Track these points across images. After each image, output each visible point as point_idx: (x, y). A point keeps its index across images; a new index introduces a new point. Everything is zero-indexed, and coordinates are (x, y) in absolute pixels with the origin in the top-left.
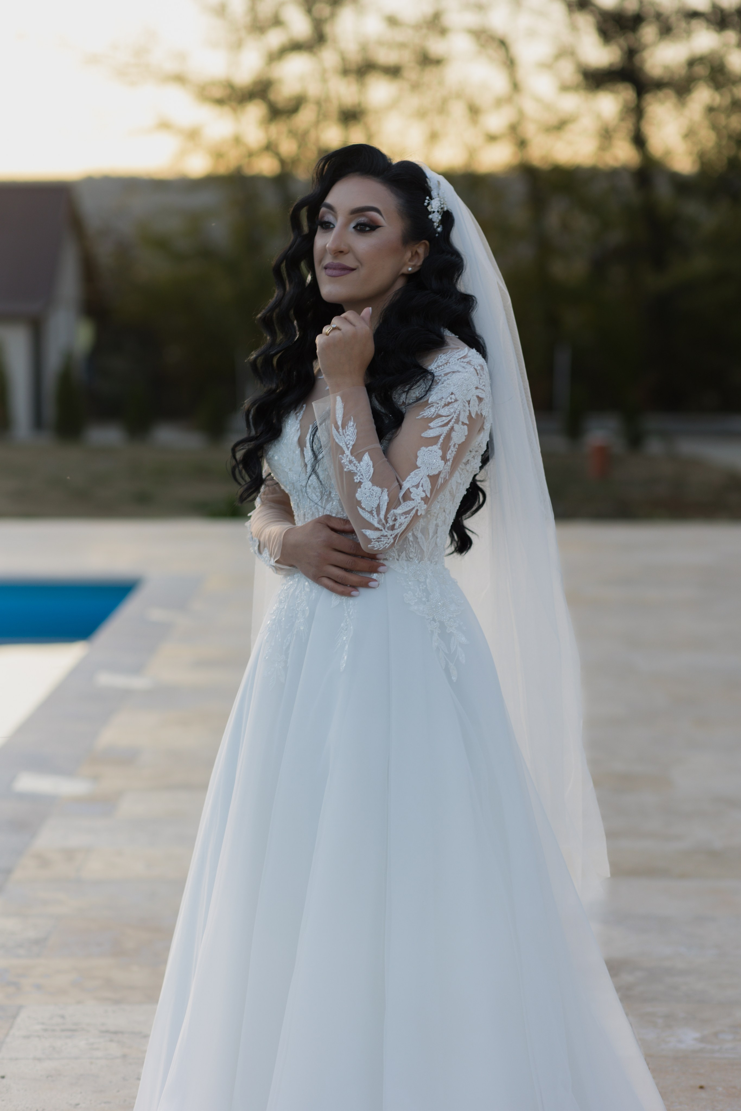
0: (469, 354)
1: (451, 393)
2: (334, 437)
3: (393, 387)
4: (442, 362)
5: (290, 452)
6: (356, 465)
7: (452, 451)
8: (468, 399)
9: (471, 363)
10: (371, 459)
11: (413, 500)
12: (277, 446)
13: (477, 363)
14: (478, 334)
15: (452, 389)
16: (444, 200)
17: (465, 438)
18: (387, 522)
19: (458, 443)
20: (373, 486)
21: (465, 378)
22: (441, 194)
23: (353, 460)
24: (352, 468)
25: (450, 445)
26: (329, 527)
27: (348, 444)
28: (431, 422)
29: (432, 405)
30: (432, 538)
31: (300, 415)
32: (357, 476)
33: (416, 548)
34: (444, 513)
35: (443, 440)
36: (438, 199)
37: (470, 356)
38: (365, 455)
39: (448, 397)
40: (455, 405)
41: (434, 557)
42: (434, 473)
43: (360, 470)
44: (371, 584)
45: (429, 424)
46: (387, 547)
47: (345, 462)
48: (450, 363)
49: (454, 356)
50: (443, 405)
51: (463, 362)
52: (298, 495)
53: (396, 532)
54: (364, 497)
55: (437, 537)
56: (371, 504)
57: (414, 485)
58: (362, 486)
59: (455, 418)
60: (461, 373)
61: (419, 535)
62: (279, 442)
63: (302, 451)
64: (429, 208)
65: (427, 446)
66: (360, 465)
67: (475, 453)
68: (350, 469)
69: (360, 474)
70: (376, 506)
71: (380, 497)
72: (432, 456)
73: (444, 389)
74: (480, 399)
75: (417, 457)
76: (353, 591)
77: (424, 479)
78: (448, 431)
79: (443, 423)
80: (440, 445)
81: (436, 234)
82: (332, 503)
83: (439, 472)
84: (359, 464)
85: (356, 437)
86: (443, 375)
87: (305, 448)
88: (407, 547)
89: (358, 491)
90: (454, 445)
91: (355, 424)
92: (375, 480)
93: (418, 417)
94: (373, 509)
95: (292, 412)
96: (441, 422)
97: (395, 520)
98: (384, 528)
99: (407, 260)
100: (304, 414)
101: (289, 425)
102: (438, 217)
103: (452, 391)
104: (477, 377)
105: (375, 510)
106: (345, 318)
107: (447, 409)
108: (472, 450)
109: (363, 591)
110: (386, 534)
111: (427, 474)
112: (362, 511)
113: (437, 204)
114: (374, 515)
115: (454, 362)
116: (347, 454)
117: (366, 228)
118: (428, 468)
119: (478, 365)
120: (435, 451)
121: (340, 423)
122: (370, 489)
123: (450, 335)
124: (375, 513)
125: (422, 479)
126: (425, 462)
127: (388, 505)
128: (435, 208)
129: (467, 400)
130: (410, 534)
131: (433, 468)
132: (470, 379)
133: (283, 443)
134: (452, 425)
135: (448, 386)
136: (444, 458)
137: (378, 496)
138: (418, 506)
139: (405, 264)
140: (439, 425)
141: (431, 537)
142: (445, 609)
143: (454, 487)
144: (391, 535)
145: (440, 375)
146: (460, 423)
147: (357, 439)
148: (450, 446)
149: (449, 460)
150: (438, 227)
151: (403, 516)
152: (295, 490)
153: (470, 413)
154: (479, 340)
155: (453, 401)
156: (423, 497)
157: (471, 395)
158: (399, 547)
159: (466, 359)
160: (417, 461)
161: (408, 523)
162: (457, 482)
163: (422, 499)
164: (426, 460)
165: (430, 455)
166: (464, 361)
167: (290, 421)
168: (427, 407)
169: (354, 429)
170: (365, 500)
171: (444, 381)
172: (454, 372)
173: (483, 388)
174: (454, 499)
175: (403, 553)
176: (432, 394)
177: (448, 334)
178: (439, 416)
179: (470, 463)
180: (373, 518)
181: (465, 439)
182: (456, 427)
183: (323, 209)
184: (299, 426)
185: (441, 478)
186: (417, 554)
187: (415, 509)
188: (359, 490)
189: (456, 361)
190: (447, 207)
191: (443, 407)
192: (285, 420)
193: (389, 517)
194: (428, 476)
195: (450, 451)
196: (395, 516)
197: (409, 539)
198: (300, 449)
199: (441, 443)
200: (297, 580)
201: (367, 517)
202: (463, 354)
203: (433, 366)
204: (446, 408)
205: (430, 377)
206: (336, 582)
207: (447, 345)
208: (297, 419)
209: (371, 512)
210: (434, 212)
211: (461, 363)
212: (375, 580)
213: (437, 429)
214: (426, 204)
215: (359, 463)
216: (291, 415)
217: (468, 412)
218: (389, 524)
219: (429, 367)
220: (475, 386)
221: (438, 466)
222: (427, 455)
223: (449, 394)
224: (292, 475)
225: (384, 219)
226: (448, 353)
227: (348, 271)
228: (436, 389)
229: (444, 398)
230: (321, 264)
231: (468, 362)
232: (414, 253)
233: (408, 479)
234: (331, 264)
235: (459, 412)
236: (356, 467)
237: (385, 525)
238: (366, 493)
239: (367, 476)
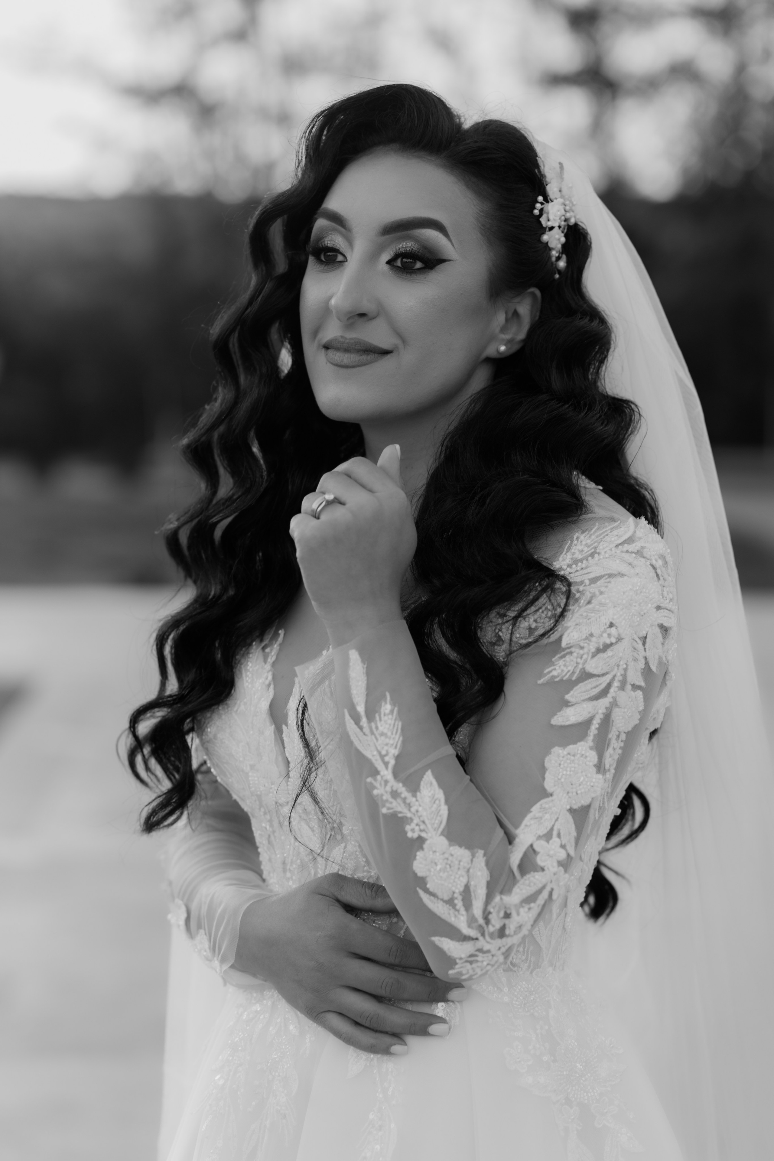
0: (639, 534)
1: (608, 624)
2: (352, 738)
4: (583, 551)
5: (251, 732)
6: (407, 800)
7: (614, 749)
8: (644, 633)
9: (645, 555)
10: (440, 785)
11: (543, 869)
12: (223, 717)
13: (655, 553)
14: (642, 482)
15: (610, 615)
16: (571, 201)
17: (639, 717)
18: (487, 921)
19: (626, 731)
20: (449, 845)
21: (635, 589)
22: (565, 191)
23: (398, 790)
24: (398, 806)
25: (611, 736)
26: (338, 901)
27: (385, 755)
28: (567, 690)
29: (568, 650)
31: (273, 654)
32: (413, 826)
35: (598, 729)
36: (560, 200)
38: (425, 776)
39: (603, 632)
40: (618, 649)
42: (582, 802)
43: (417, 811)
44: (434, 1028)
45: (568, 697)
47: (383, 795)
48: (598, 554)
49: (607, 539)
50: (593, 650)
51: (627, 551)
52: (270, 821)
53: (507, 941)
54: (432, 870)
56: (450, 885)
57: (541, 834)
58: (425, 846)
59: (619, 677)
60: (626, 578)
62: (229, 707)
63: (279, 731)
64: (542, 220)
65: (564, 745)
66: (416, 800)
68: (395, 810)
69: (418, 820)
70: (462, 889)
71: (469, 869)
72: (576, 766)
73: (593, 615)
74: (665, 631)
75: (543, 770)
76: (395, 1045)
77: (562, 819)
78: (605, 707)
79: (595, 691)
80: (593, 740)
81: (555, 274)
82: (345, 847)
83: (592, 798)
84: (413, 799)
85: (400, 739)
86: (589, 583)
87: (284, 726)
89: (417, 857)
90: (618, 736)
91: (396, 708)
92: (454, 833)
93: (540, 679)
94: (456, 895)
95: (254, 643)
96: (592, 689)
97: (507, 916)
98: (483, 936)
99: (497, 330)
100: (280, 650)
101: (248, 673)
102: (559, 239)
103: (611, 620)
105: (460, 898)
107: (600, 661)
109: (413, 1041)
110: (486, 947)
111: (568, 807)
112: (429, 899)
113: (558, 211)
114: (457, 907)
115: (608, 551)
116: (384, 777)
117: (415, 263)
118: (568, 793)
119: (656, 557)
120: (583, 755)
121: (361, 708)
122: (443, 853)
124: (459, 903)
125: (557, 820)
126: (563, 780)
127: (487, 886)
128: (554, 220)
129: (640, 636)
131: (579, 792)
132: (644, 590)
133: (237, 711)
134: (614, 694)
135: (600, 607)
136: (599, 767)
137: (465, 869)
138: (552, 883)
139: (492, 338)
140: (584, 698)
144: (499, 949)
145: (582, 582)
146: (629, 687)
147: (403, 743)
148: (610, 740)
149: (607, 769)
150: (558, 258)
151: (523, 906)
152: (262, 810)
153: (647, 663)
154: (643, 495)
155: (613, 640)
156: (560, 858)
157: (649, 625)
159: (634, 545)
160: (544, 779)
161: (533, 921)
163: (560, 864)
164: (563, 777)
165: (573, 765)
166: (631, 551)
167: (250, 664)
168: (559, 655)
169: (395, 720)
170: (434, 877)
171: (592, 598)
172: (610, 576)
173: (670, 605)
176: (567, 628)
177: (582, 482)
178: (586, 676)
180: (456, 912)
181: (639, 720)
182: (622, 696)
183: (321, 223)
184: (270, 677)
187: (548, 888)
188: (420, 854)
189: (612, 548)
190: (575, 217)
191: (594, 655)
192: (239, 661)
193: (492, 910)
194: (571, 811)
195: (610, 750)
196: (506, 909)
198: (273, 726)
199: (594, 735)
200: (270, 1003)
201: (442, 911)
202: (625, 533)
203: (564, 560)
204: (599, 658)
206: (357, 1024)
208: (265, 661)
209: (450, 902)
210: (551, 228)
211: (623, 554)
213: (582, 706)
214: (536, 212)
215: (415, 795)
216: (252, 651)
217: (643, 661)
218: (493, 926)
219: (555, 563)
220: (655, 605)
221: (589, 787)
222: (566, 765)
223: (606, 627)
224: (256, 779)
225: (453, 246)
226: (593, 530)
227: (376, 355)
228: (576, 615)
229: (595, 635)
230: (317, 339)
231: (638, 551)
232: (510, 314)
233: (527, 821)
234: (340, 339)
235: (626, 664)
236: (410, 806)
237: (484, 929)
238: (436, 861)
239: (436, 825)
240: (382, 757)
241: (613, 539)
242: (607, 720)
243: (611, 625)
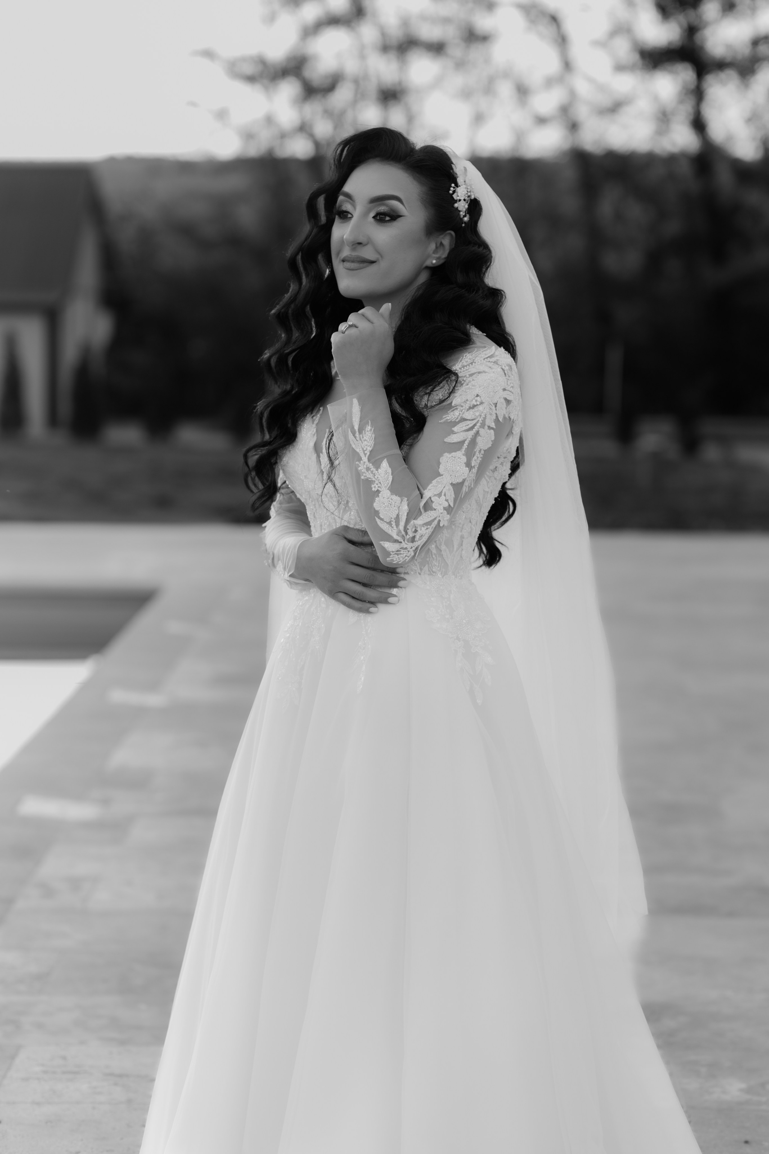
0: (497, 353)
1: (476, 395)
2: (351, 443)
3: (414, 388)
4: (467, 361)
5: (305, 459)
6: (374, 472)
7: (478, 458)
8: (495, 401)
9: (499, 363)
10: (390, 466)
11: (435, 510)
12: (291, 452)
13: (505, 363)
14: (508, 332)
15: (477, 391)
16: (471, 187)
17: (492, 443)
18: (407, 533)
19: (484, 449)
20: (391, 495)
21: (491, 379)
22: (467, 181)
23: (370, 467)
24: (369, 475)
25: (475, 450)
26: (346, 538)
27: (365, 450)
28: (454, 426)
29: (456, 407)
30: (457, 551)
31: (317, 419)
32: (375, 485)
33: (439, 561)
34: (470, 524)
35: (468, 446)
36: (465, 186)
37: (497, 356)
38: (383, 461)
39: (473, 399)
40: (481, 408)
41: (459, 571)
42: (458, 480)
43: (378, 478)
44: (391, 600)
45: (453, 429)
46: (407, 561)
47: (362, 469)
48: (475, 363)
49: (480, 355)
50: (468, 408)
51: (489, 361)
52: (315, 505)
53: (416, 544)
54: (382, 506)
55: (462, 549)
56: (390, 514)
57: (436, 494)
58: (380, 495)
59: (481, 421)
60: (487, 374)
61: (443, 547)
62: (294, 447)
63: (318, 456)
64: (455, 196)
65: (450, 453)
67: (503, 459)
68: (368, 476)
69: (378, 482)
70: (395, 516)
71: (399, 507)
72: (456, 462)
73: (468, 390)
74: (508, 402)
75: (439, 464)
76: (372, 607)
77: (447, 488)
78: (472, 436)
79: (468, 427)
80: (465, 451)
81: (463, 224)
82: (350, 513)
83: (463, 479)
84: (377, 472)
85: (374, 443)
86: (468, 376)
87: (321, 454)
88: (430, 560)
89: (376, 501)
90: (480, 451)
91: (373, 429)
92: (394, 489)
93: (441, 420)
94: (392, 519)
95: (308, 415)
96: (466, 426)
97: (416, 531)
98: (404, 541)
99: (432, 252)
100: (320, 417)
101: (304, 429)
102: (464, 206)
103: (477, 393)
104: (505, 378)
105: (394, 521)
106: (363, 315)
107: (471, 413)
108: (500, 456)
109: (382, 607)
110: (405, 546)
111: (451, 482)
112: (380, 522)
113: (463, 191)
114: (393, 526)
115: (480, 362)
116: (364, 461)
117: (385, 217)
118: (451, 475)
119: (505, 365)
120: (459, 458)
121: (356, 428)
122: (388, 498)
123: (477, 333)
124: (394, 524)
125: (444, 487)
126: (448, 469)
127: (407, 515)
128: (461, 196)
129: (494, 403)
130: (433, 546)
131: (456, 475)
132: (497, 380)
133: (298, 448)
134: (477, 429)
135: (473, 387)
136: (468, 465)
137: (397, 506)
138: (440, 516)
139: (428, 256)
140: (463, 430)
141: (455, 549)
142: (470, 627)
143: (481, 497)
144: (412, 548)
145: (465, 376)
146: (486, 427)
147: (374, 445)
148: (475, 452)
149: (474, 467)
150: (465, 216)
151: (424, 527)
152: (311, 499)
153: (497, 417)
154: (508, 339)
155: (478, 403)
156: (445, 506)
157: (498, 397)
158: (421, 560)
159: (493, 359)
160: (439, 468)
161: (429, 535)
162: (484, 490)
163: (445, 509)
164: (449, 467)
165: (454, 462)
166: (491, 361)
167: (306, 425)
168: (451, 410)
169: (372, 434)
170: (383, 510)
171: (468, 383)
172: (479, 373)
173: (511, 389)
174: (481, 509)
175: (425, 567)
176: (456, 396)
177: (474, 331)
178: (464, 420)
179: (497, 470)
180: (392, 529)
181: (492, 445)
182: (482, 432)
183: (341, 198)
184: (315, 431)
185: (466, 486)
186: (441, 567)
187: (437, 519)
188: (377, 499)
189: (482, 360)
190: (474, 195)
191: (468, 410)
192: (300, 424)
193: (409, 528)
194: (452, 484)
195: (475, 458)
196: (416, 527)
197: (431, 552)
198: (316, 454)
199: (466, 448)
200: (313, 595)
201: (386, 528)
202: (489, 353)
203: (458, 366)
204: (471, 411)
205: (454, 378)
206: (353, 598)
207: (473, 343)
208: (313, 423)
209: (390, 523)
210: (460, 200)
211: (487, 363)
212: (395, 596)
213: (462, 433)
214: (451, 192)
215: (377, 470)
216: (307, 419)
217: (495, 415)
218: (409, 535)
219: (453, 367)
220: (502, 388)
221: (462, 473)
222: (450, 462)
223: (474, 397)
224: (307, 483)
225: (405, 208)
226: (474, 352)
227: (368, 264)
228: (460, 391)
229: (469, 400)
230: (339, 257)
231: (495, 362)
232: (438, 245)
233: (429, 487)
234: (349, 256)
235: (485, 415)
236: (375, 475)
237: (405, 537)
238: (384, 502)
239: (386, 485)
240: (364, 451)
241: (482, 356)
242: (473, 442)
243: (477, 396)
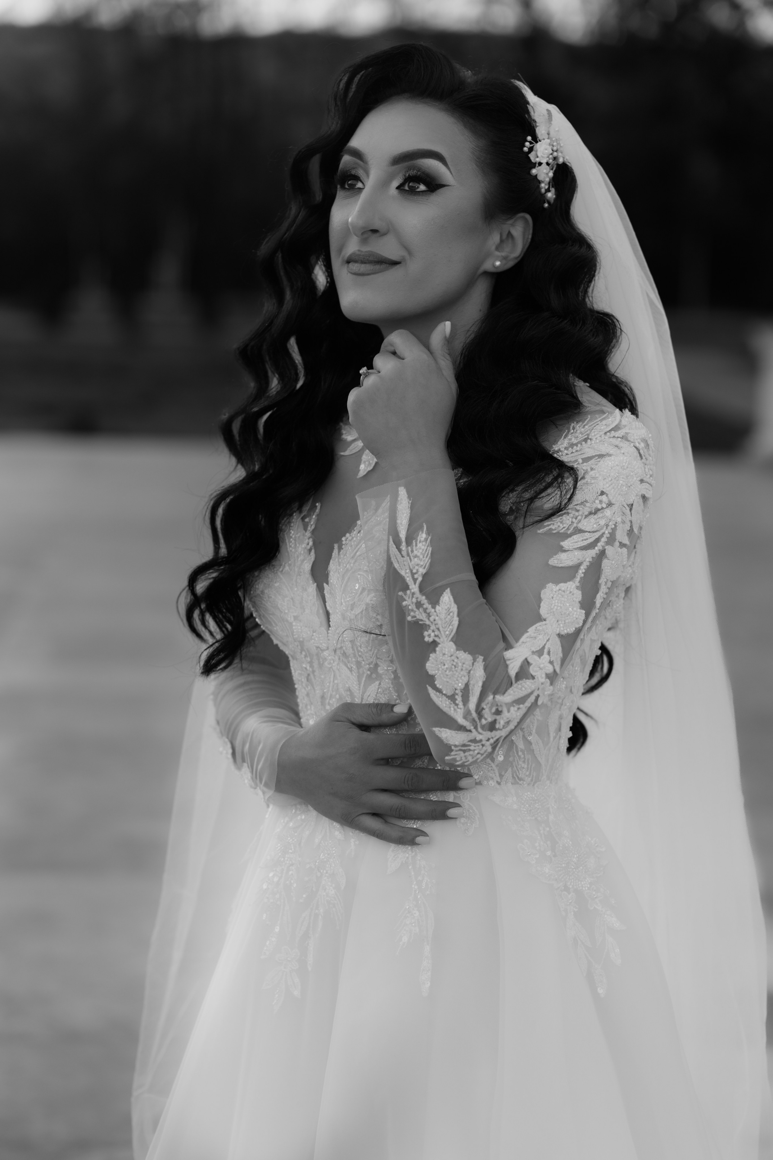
0: (624, 422)
2: (392, 559)
4: (578, 437)
6: (428, 611)
7: (603, 593)
8: (630, 501)
10: (456, 602)
11: (534, 678)
13: (638, 437)
15: (601, 486)
17: (622, 569)
18: (480, 715)
19: (612, 580)
20: (457, 650)
21: (621, 465)
23: (422, 603)
24: (420, 615)
26: (352, 723)
27: (416, 573)
28: (563, 541)
30: (553, 741)
32: (430, 631)
35: (585, 573)
36: (549, 141)
37: (625, 426)
38: (444, 593)
40: (608, 513)
42: (569, 631)
43: (435, 620)
45: (561, 545)
46: (477, 761)
47: (409, 605)
48: (591, 439)
49: (597, 428)
50: (586, 513)
53: (495, 734)
54: (441, 669)
56: (453, 683)
57: (535, 651)
58: (437, 649)
59: (608, 534)
60: (613, 457)
61: (534, 738)
62: (274, 567)
64: (532, 156)
65: (556, 583)
66: (435, 611)
68: (418, 617)
69: (435, 628)
70: (462, 687)
71: (470, 671)
72: (566, 599)
73: (586, 487)
74: (646, 501)
75: (539, 600)
77: (552, 641)
78: (593, 557)
79: (585, 544)
80: (580, 581)
84: (433, 610)
85: (430, 561)
87: (325, 585)
89: (430, 658)
90: (606, 583)
91: (430, 538)
93: (540, 530)
94: (457, 692)
95: (294, 514)
96: (581, 541)
97: (498, 712)
98: (475, 728)
99: (494, 247)
103: (601, 490)
105: (460, 694)
107: (593, 521)
110: (479, 737)
111: (557, 632)
112: (435, 694)
113: (546, 150)
114: (457, 702)
115: (598, 437)
116: (413, 591)
117: (419, 187)
118: (558, 621)
119: (639, 440)
120: (571, 592)
121: (403, 535)
122: (452, 656)
124: (459, 699)
125: (547, 641)
126: (554, 610)
127: (483, 686)
128: (542, 157)
129: (628, 503)
130: (519, 736)
131: (566, 622)
132: (629, 466)
133: (282, 571)
134: (602, 547)
135: (593, 481)
136: (584, 604)
137: (466, 670)
138: (540, 689)
139: (490, 254)
140: (576, 547)
144: (488, 740)
146: (617, 544)
147: (431, 565)
148: (600, 585)
149: (596, 608)
151: (514, 706)
153: (631, 526)
155: (604, 506)
156: (548, 672)
160: (540, 607)
161: (519, 719)
163: (547, 675)
164: (554, 607)
165: (563, 599)
169: (428, 546)
170: (442, 675)
171: (585, 473)
172: (600, 456)
173: (649, 480)
178: (580, 531)
180: (455, 706)
184: (311, 543)
185: (580, 639)
186: (530, 771)
187: (535, 694)
188: (432, 656)
189: (601, 435)
190: (563, 158)
191: (586, 517)
193: (485, 707)
194: (559, 635)
195: (600, 594)
196: (498, 706)
199: (581, 578)
201: (444, 705)
202: (612, 422)
209: (452, 698)
210: (540, 164)
211: (611, 439)
213: (573, 553)
214: (527, 149)
215: (434, 607)
217: (629, 524)
218: (485, 720)
220: (638, 479)
221: (575, 618)
222: (557, 597)
223: (597, 495)
225: (451, 173)
226: (587, 422)
227: (387, 265)
230: (341, 257)
232: (504, 235)
233: (523, 638)
235: (615, 525)
236: (429, 615)
237: (476, 722)
238: (445, 662)
239: (447, 633)
240: (413, 574)
241: (602, 428)
242: (595, 568)
243: (602, 493)
